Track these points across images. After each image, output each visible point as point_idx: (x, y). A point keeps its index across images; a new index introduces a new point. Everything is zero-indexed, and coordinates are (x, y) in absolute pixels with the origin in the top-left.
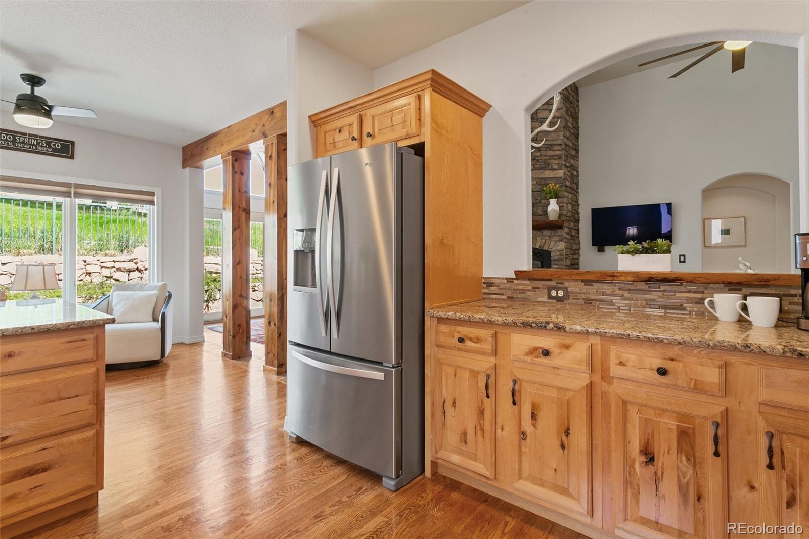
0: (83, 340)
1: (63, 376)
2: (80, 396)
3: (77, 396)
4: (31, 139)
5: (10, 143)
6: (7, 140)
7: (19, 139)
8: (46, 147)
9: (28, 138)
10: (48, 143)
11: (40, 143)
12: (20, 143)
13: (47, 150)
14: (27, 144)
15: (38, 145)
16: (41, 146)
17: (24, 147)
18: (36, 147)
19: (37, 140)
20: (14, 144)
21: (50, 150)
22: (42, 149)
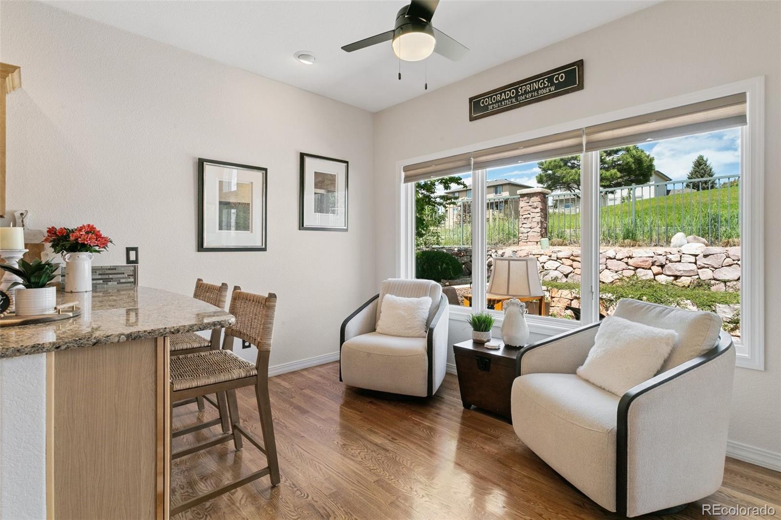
4: (533, 83)
5: (514, 100)
6: (511, 98)
7: (521, 90)
8: (548, 86)
9: (530, 84)
10: (550, 80)
11: (541, 85)
12: (522, 95)
13: (550, 91)
14: (529, 92)
15: (539, 89)
16: (544, 88)
17: (526, 98)
18: (538, 93)
19: (539, 81)
20: (517, 100)
21: (553, 88)
22: (544, 91)
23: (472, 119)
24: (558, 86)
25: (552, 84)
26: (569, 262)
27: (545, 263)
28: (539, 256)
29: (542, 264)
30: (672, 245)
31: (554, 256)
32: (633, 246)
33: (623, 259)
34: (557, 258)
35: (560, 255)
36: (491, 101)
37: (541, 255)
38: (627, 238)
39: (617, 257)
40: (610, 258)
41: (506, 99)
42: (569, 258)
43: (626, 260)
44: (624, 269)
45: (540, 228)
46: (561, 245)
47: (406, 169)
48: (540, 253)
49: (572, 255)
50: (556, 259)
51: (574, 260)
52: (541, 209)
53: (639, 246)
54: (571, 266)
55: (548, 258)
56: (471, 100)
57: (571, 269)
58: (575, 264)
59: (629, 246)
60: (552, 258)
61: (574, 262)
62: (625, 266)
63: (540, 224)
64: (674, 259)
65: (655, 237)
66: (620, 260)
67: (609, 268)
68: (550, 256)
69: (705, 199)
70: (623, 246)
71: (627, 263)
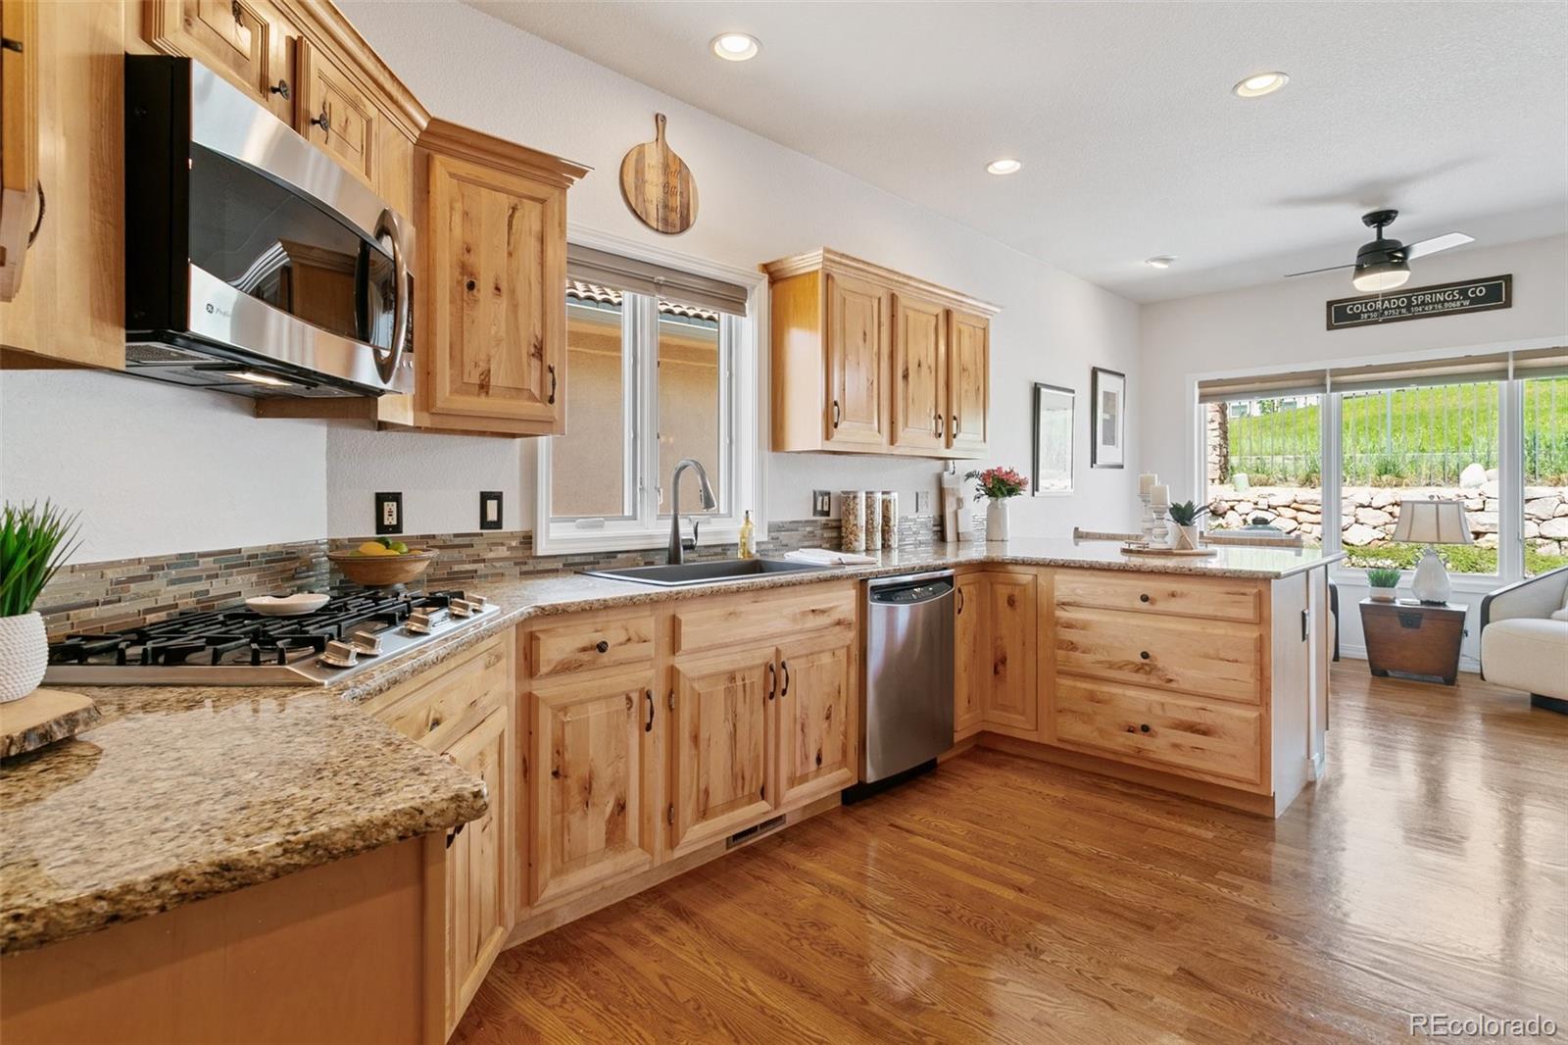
0: (1243, 594)
1: (1222, 632)
2: (1241, 662)
3: (1237, 661)
4: (1436, 293)
5: (1404, 311)
6: (1398, 307)
7: (1417, 299)
8: (1459, 299)
9: (1431, 294)
10: (1463, 293)
11: (1449, 296)
12: (1417, 305)
13: (1462, 305)
14: (1428, 304)
15: (1445, 301)
16: (1452, 301)
17: (1423, 310)
18: (1443, 305)
19: (1445, 292)
20: (1409, 311)
21: (1467, 302)
22: (1454, 305)
23: (1330, 327)
24: (1474, 301)
25: (1466, 297)
26: (1291, 513)
27: (1247, 514)
28: (1236, 503)
29: (1244, 517)
30: (1462, 483)
31: (1263, 504)
32: (1396, 486)
33: (1383, 507)
34: (1269, 507)
35: (1274, 502)
36: (1366, 308)
37: (1239, 501)
38: (1386, 473)
39: (1374, 505)
40: (1363, 506)
41: (1391, 309)
42: (1289, 507)
43: (1389, 509)
44: (1386, 524)
45: (1220, 456)
46: (1266, 485)
47: (1202, 385)
48: (1239, 498)
49: (1295, 501)
50: (1266, 507)
51: (1298, 510)
52: (1220, 423)
53: (1407, 485)
54: (1295, 519)
55: (1253, 506)
56: (1330, 304)
57: (1294, 524)
58: (1301, 516)
59: (1389, 485)
60: (1259, 507)
61: (1300, 513)
62: (1388, 518)
63: (1218, 449)
64: (1472, 507)
65: (1425, 471)
66: (1380, 509)
67: (1361, 521)
68: (1256, 504)
69: (1470, 403)
70: (1379, 486)
71: (1391, 514)
